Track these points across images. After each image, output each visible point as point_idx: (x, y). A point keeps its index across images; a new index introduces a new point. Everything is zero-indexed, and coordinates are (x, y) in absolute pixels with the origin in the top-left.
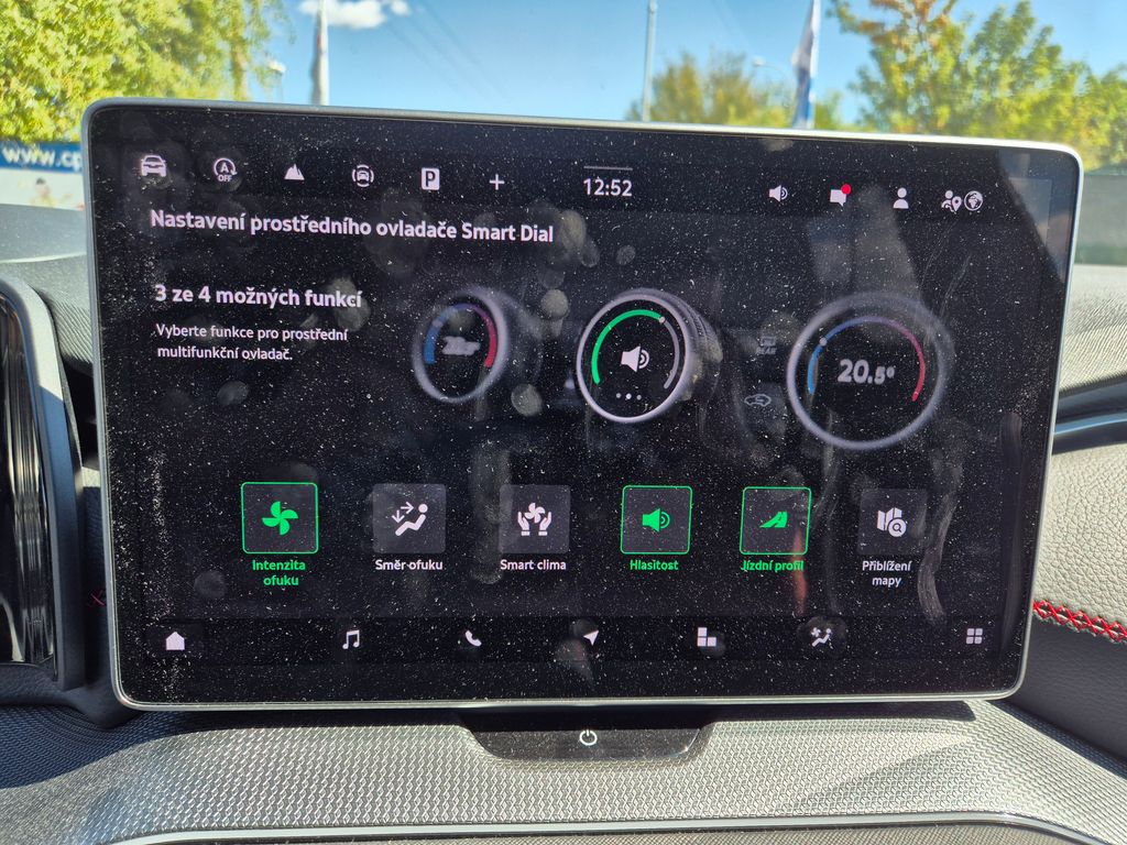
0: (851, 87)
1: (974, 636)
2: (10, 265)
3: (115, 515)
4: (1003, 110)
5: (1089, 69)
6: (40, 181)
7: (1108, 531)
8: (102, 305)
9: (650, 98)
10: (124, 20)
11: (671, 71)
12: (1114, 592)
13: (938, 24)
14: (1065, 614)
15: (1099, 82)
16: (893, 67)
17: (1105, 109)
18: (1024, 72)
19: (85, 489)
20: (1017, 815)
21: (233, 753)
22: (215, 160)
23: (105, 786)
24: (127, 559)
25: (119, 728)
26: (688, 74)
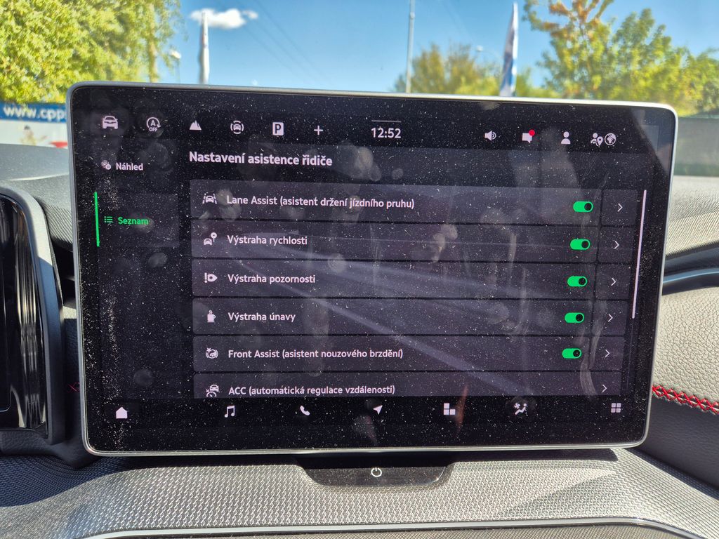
0: (538, 64)
1: (616, 408)
2: (17, 182)
3: (85, 335)
4: (635, 78)
5: (688, 52)
6: (27, 128)
7: (699, 342)
8: (78, 207)
9: (411, 72)
10: (80, 27)
11: (424, 55)
12: (703, 380)
13: (593, 25)
14: (673, 394)
15: (695, 59)
16: (565, 51)
17: (700, 77)
18: (648, 53)
19: (65, 320)
20: (644, 519)
21: (157, 482)
22: (148, 118)
23: (78, 504)
24: (93, 362)
25: (86, 467)
26: (435, 58)
